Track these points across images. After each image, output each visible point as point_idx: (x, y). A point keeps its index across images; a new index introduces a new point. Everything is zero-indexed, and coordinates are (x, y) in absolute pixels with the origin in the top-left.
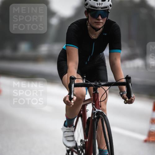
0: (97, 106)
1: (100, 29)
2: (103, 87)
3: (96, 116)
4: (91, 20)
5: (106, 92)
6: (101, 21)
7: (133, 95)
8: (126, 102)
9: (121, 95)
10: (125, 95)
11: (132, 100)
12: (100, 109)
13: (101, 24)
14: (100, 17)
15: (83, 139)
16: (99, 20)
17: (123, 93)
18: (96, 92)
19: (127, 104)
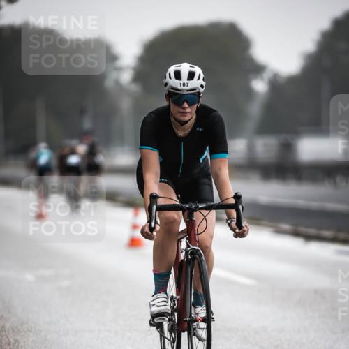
0: (193, 240)
1: (187, 122)
2: (201, 211)
3: (190, 257)
4: (174, 109)
5: (205, 218)
6: (188, 110)
7: (244, 224)
8: (236, 236)
9: (229, 224)
10: (234, 224)
11: (244, 231)
12: (196, 246)
13: (188, 114)
14: (186, 105)
15: (175, 295)
16: (184, 108)
17: (231, 221)
18: (191, 220)
19: (238, 239)
